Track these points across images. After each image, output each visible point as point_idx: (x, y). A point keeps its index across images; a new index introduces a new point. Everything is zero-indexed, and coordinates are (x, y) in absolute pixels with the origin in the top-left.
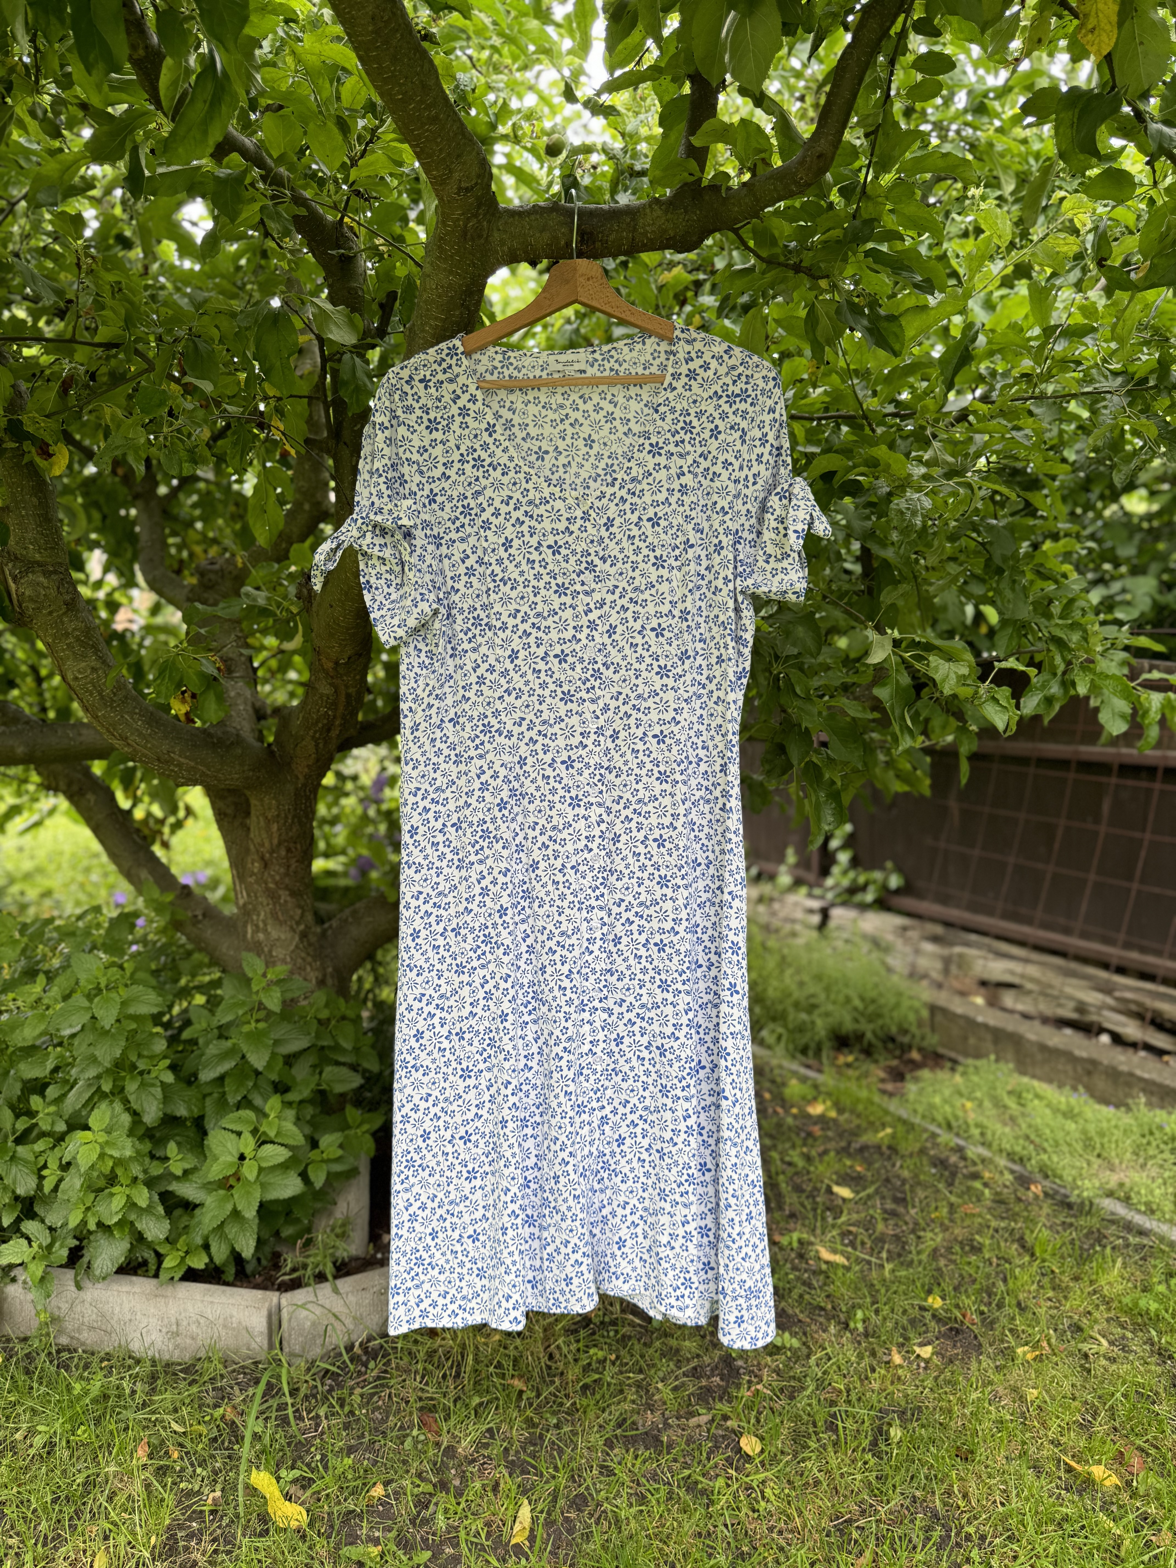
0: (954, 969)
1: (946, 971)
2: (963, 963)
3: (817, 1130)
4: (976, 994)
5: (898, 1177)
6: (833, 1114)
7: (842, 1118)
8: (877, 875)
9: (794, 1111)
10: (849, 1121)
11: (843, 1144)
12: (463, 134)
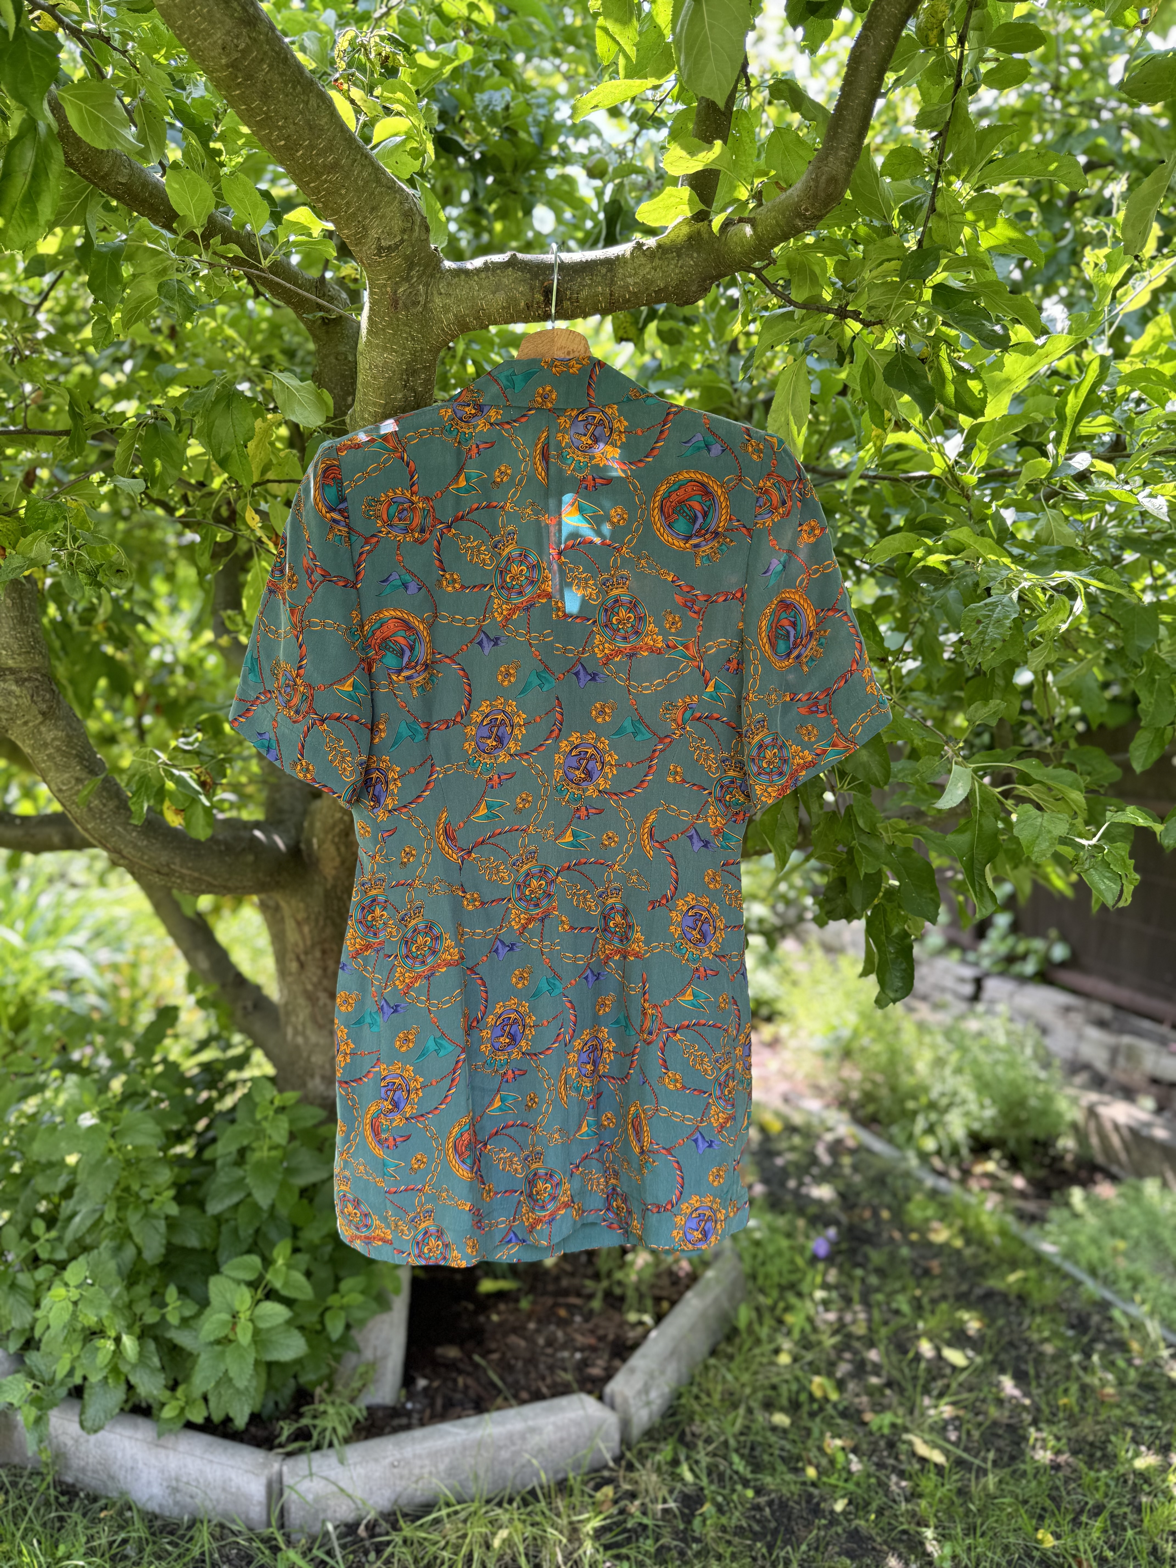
0: (1121, 1061)
1: (1112, 1062)
2: (1132, 1055)
3: (935, 1265)
4: (1147, 1093)
5: (1026, 1341)
6: (958, 1243)
7: (968, 1252)
8: (1038, 944)
9: (914, 1237)
10: (975, 1256)
11: (964, 1287)
12: (378, 181)
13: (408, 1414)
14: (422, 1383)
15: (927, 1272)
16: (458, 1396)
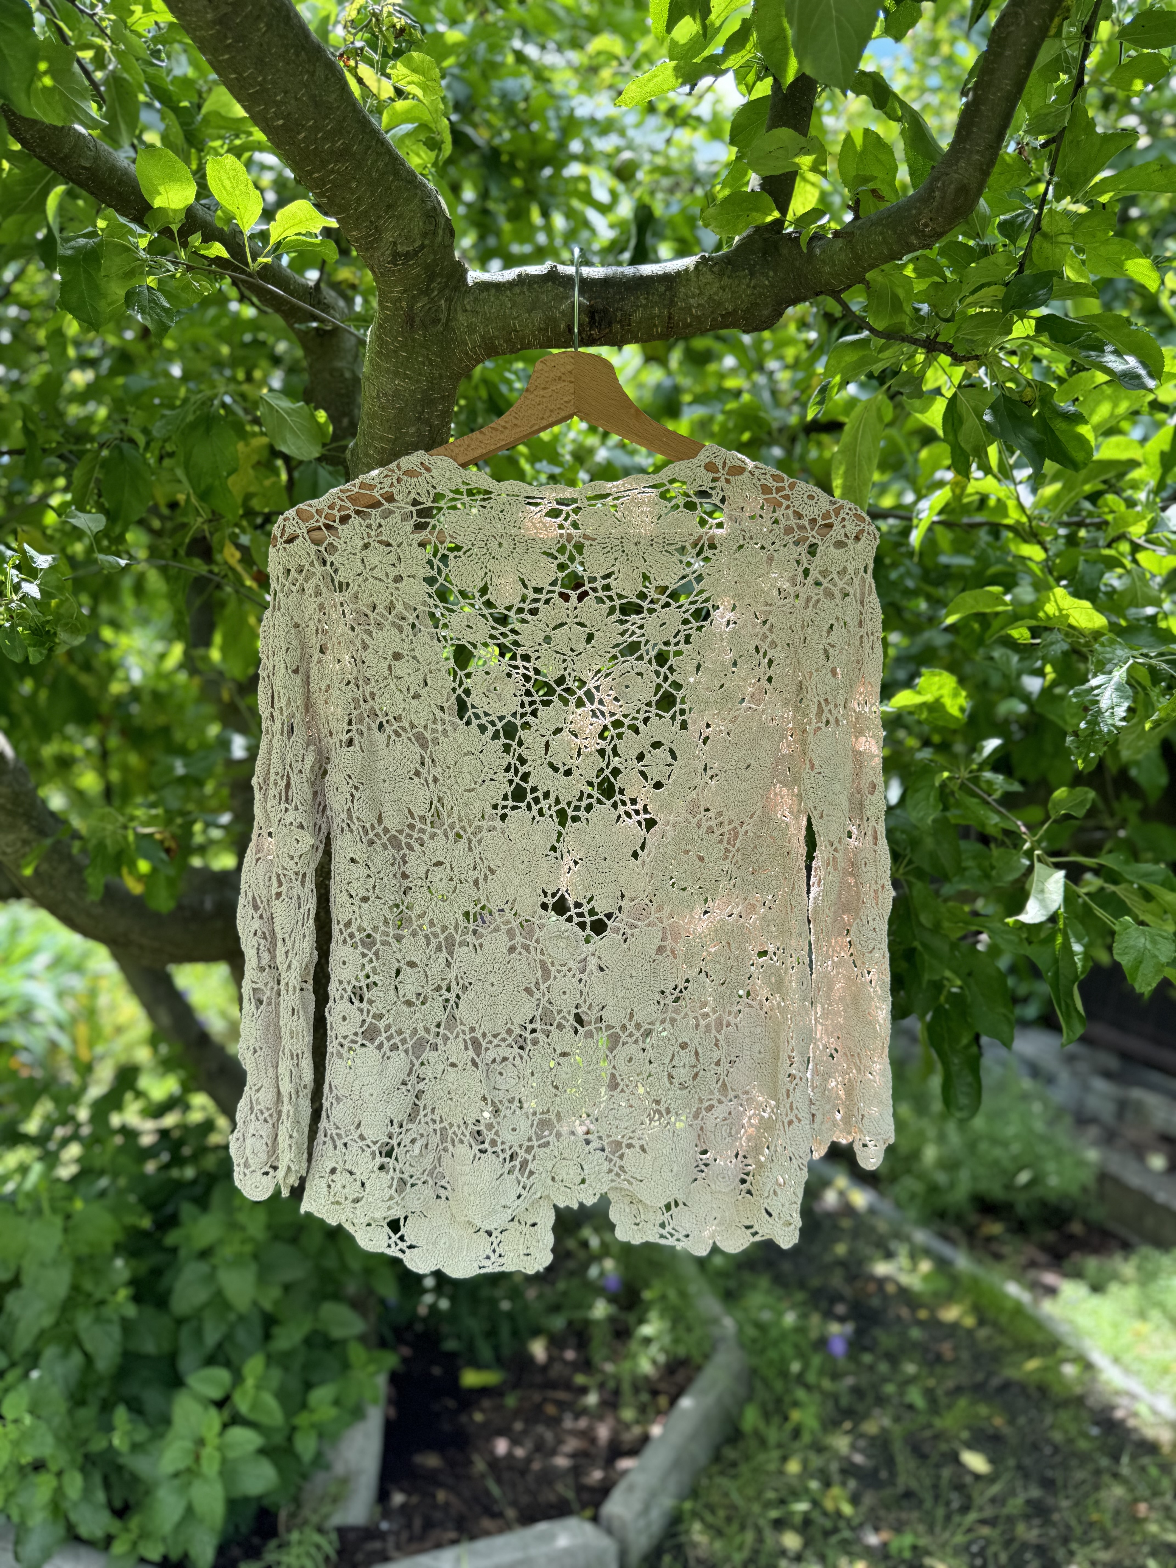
0: (1129, 1116)
1: (1120, 1115)
2: (1140, 1110)
3: (946, 1349)
6: (969, 1321)
7: (981, 1333)
10: (989, 1339)
11: (980, 1377)
12: (396, 174)
13: (382, 1536)
14: (398, 1498)
15: (939, 1359)
16: (438, 1515)
